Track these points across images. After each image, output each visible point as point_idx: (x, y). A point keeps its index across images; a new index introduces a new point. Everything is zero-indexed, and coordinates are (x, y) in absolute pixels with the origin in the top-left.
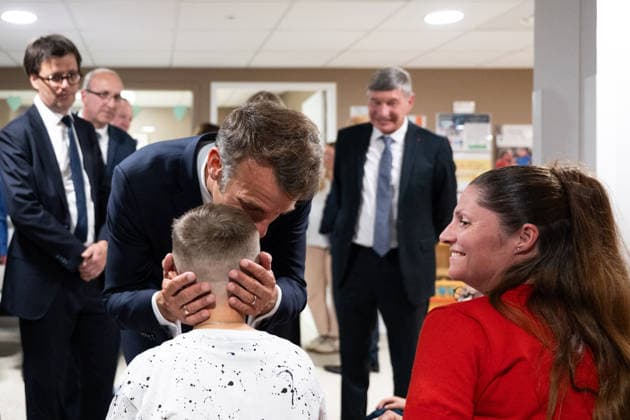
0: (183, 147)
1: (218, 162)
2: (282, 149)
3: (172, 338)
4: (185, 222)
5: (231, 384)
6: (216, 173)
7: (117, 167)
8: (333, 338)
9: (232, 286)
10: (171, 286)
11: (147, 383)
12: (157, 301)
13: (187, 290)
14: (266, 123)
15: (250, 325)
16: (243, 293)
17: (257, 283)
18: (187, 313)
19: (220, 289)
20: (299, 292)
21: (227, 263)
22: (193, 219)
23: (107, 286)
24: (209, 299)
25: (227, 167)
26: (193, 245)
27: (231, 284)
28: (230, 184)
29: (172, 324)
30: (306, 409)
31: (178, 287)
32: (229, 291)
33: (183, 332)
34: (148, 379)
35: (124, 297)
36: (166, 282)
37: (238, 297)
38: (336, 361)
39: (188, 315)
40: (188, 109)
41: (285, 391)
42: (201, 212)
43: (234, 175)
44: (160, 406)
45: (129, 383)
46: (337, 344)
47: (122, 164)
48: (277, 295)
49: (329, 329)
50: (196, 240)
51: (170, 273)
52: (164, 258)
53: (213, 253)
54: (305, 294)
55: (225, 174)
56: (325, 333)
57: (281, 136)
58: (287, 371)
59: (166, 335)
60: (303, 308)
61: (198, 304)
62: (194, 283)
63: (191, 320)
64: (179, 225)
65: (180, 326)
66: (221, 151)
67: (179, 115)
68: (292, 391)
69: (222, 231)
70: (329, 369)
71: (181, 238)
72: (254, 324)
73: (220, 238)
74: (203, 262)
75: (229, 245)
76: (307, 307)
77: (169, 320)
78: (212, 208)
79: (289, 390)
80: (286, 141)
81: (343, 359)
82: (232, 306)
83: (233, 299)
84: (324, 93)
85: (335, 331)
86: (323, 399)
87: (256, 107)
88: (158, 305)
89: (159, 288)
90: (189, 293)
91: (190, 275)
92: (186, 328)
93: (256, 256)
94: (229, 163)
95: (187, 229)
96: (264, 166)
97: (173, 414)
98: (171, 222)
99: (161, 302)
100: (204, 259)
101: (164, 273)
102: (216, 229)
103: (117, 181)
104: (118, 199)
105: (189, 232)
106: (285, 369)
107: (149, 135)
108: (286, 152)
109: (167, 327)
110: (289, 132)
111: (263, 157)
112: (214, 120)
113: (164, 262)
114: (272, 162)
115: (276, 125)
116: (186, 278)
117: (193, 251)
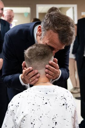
0: (29, 27)
1: (41, 30)
2: (61, 28)
3: (26, 89)
4: (28, 51)
5: (46, 103)
6: (40, 34)
7: (6, 33)
8: (78, 88)
9: (47, 70)
10: (25, 72)
11: (18, 105)
12: (21, 77)
13: (30, 73)
14: (57, 18)
15: (51, 83)
16: (50, 72)
17: (54, 68)
18: (31, 81)
19: (42, 72)
20: (67, 73)
21: (44, 63)
22: (31, 50)
23: (3, 74)
24: (38, 75)
25: (44, 32)
26: (32, 58)
27: (46, 70)
28: (44, 38)
29: (27, 85)
30: (71, 110)
31: (27, 72)
32: (46, 72)
33: (30, 87)
34: (18, 103)
35: (9, 77)
36: (24, 71)
37: (49, 74)
38: (79, 95)
39: (31, 82)
40: (29, 14)
41: (64, 105)
42: (33, 47)
43: (45, 35)
44: (23, 112)
45: (12, 105)
46: (79, 90)
47: (8, 32)
48: (60, 73)
49: (76, 85)
50: (32, 57)
51: (25, 68)
52: (22, 63)
53: (39, 60)
54: (69, 74)
55: (42, 35)
56: (75, 87)
57: (62, 23)
58: (64, 98)
59: (24, 88)
60: (68, 78)
61: (34, 77)
62: (32, 71)
63: (32, 83)
64: (26, 52)
65: (29, 85)
66: (42, 27)
67: (26, 16)
68: (66, 105)
69: (41, 52)
70: (77, 98)
71: (27, 56)
72: (52, 82)
73: (41, 55)
74: (36, 64)
75: (44, 57)
76: (69, 78)
77: (25, 84)
78: (37, 45)
79: (65, 104)
80: (63, 25)
81: (81, 95)
82: (47, 77)
83: (47, 75)
84: (73, 8)
85: (78, 86)
86: (76, 107)
87: (55, 13)
88: (21, 78)
89: (22, 73)
90: (31, 74)
91: (31, 68)
92: (31, 86)
93: (53, 60)
94: (44, 31)
95: (29, 53)
96: (55, 33)
97: (27, 115)
98: (24, 51)
99: (23, 78)
100: (36, 63)
101: (23, 68)
102: (39, 52)
103: (6, 38)
104: (6, 44)
105: (30, 54)
106: (64, 97)
107: (16, 23)
108: (63, 29)
109: (24, 86)
110: (64, 22)
111: (55, 30)
112: (38, 17)
113: (22, 64)
114: (58, 31)
115: (60, 20)
116: (29, 69)
117: (32, 60)
